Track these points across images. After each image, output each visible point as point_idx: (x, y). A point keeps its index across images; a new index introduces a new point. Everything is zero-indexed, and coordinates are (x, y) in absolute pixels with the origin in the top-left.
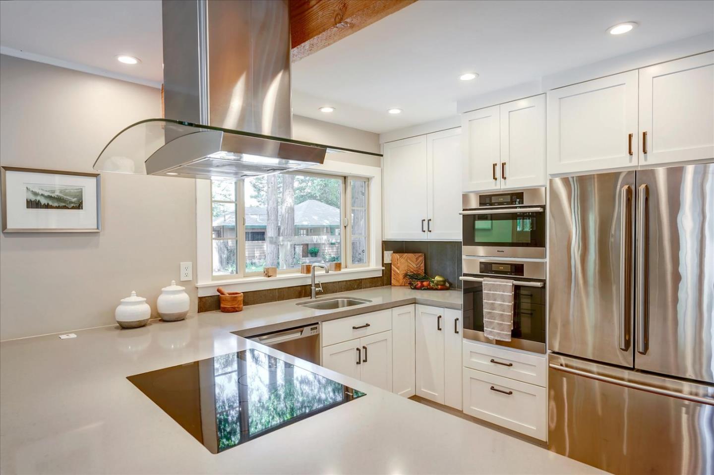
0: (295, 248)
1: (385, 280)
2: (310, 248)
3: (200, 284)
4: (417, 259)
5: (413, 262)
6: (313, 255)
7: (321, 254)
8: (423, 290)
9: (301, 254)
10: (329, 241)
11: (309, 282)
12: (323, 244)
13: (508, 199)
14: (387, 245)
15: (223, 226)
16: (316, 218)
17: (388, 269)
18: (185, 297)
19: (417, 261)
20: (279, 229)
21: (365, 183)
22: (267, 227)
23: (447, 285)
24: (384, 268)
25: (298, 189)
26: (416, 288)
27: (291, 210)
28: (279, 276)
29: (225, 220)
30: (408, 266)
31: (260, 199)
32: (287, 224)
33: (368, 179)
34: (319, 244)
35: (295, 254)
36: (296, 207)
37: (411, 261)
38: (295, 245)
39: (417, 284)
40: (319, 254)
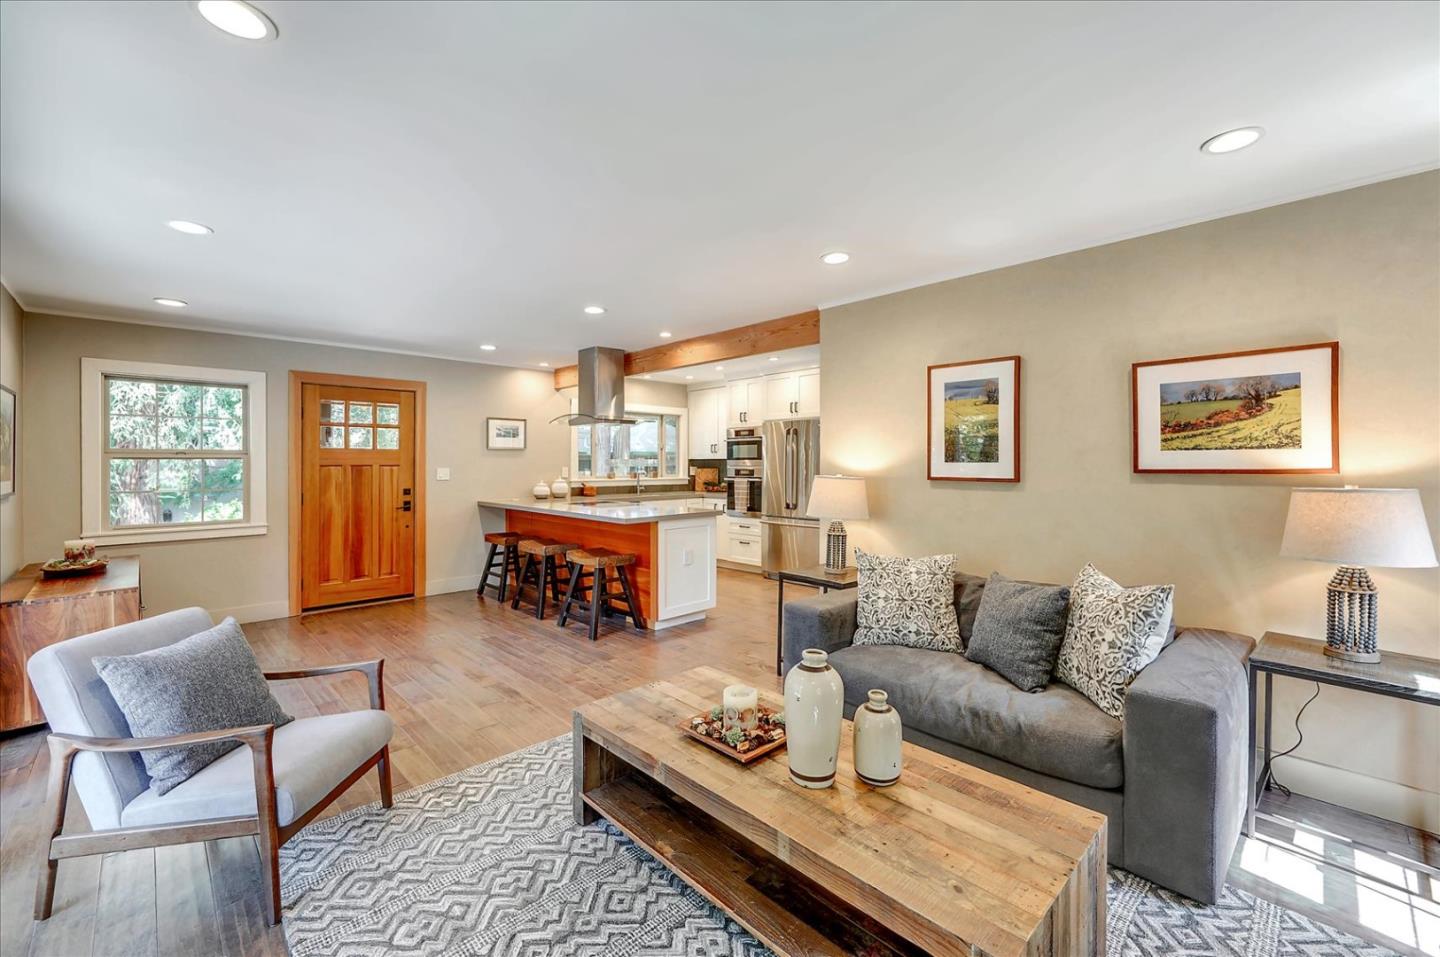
1: (691, 486)
3: (572, 480)
11: (635, 484)
13: (747, 432)
14: (692, 462)
17: (693, 480)
18: (565, 485)
24: (690, 479)
26: (709, 491)
28: (616, 479)
30: (704, 476)
33: (679, 417)
37: (705, 473)
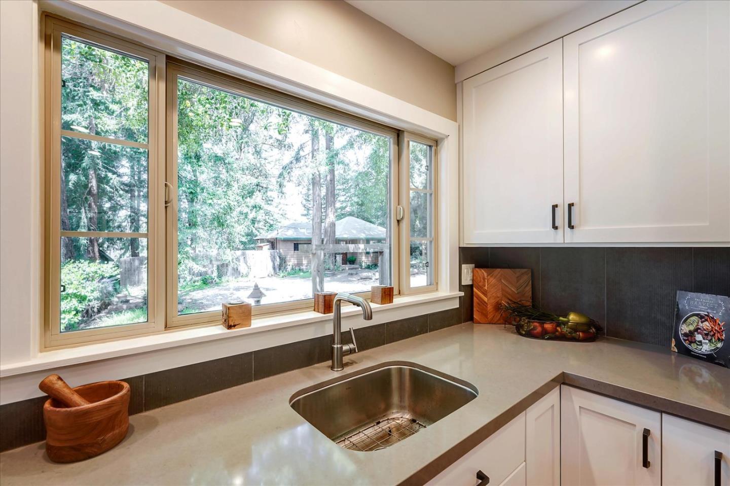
0: (336, 257)
1: (464, 314)
2: (348, 256)
4: (518, 278)
5: (511, 283)
6: (352, 263)
7: (358, 262)
8: (548, 339)
9: (341, 262)
10: (366, 250)
12: (361, 253)
14: (467, 255)
15: (276, 238)
16: (354, 232)
17: (468, 294)
19: (518, 282)
20: (323, 241)
21: (431, 150)
22: (312, 239)
23: (593, 330)
24: (462, 294)
25: (340, 208)
27: (333, 225)
29: (278, 233)
30: (503, 290)
31: (309, 217)
32: (330, 236)
33: (436, 140)
34: (357, 253)
35: (335, 262)
36: (337, 223)
38: (336, 254)
39: (534, 328)
40: (356, 262)
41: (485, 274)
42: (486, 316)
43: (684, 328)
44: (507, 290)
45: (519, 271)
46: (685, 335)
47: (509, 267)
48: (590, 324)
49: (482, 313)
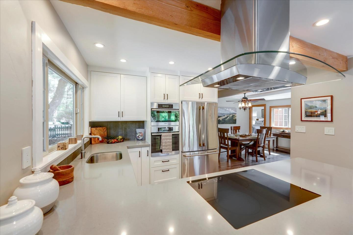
5: (102, 131)
13: (168, 106)
24: (89, 136)
37: (101, 131)
41: (95, 129)
42: (95, 142)
43: (137, 135)
44: (101, 133)
45: (104, 128)
46: (138, 137)
47: (101, 127)
48: (123, 138)
49: (95, 141)
